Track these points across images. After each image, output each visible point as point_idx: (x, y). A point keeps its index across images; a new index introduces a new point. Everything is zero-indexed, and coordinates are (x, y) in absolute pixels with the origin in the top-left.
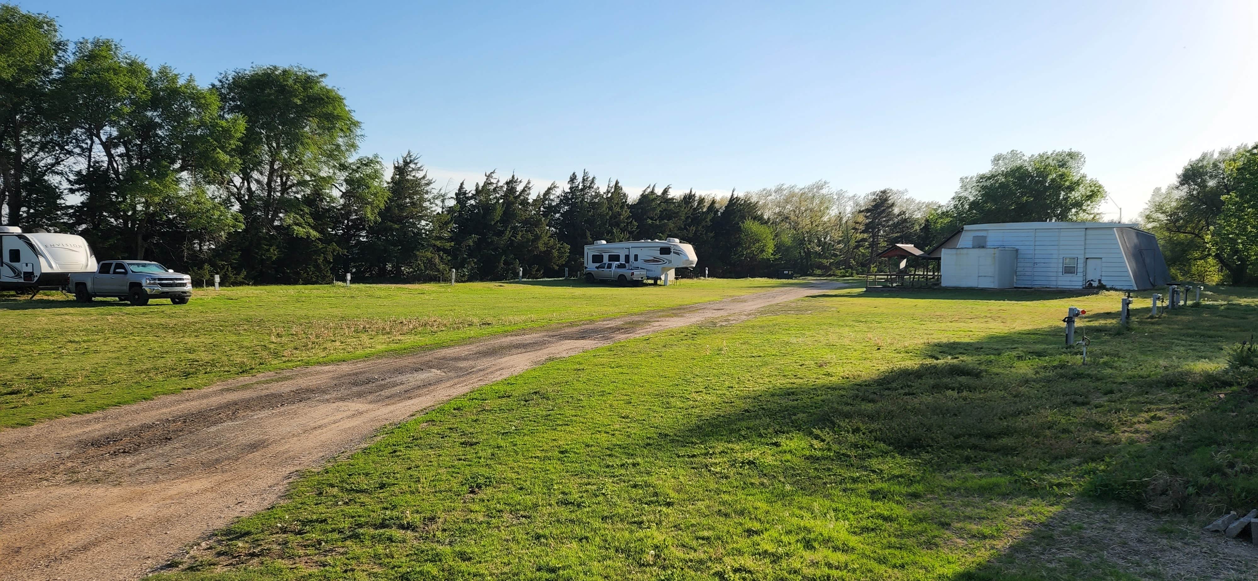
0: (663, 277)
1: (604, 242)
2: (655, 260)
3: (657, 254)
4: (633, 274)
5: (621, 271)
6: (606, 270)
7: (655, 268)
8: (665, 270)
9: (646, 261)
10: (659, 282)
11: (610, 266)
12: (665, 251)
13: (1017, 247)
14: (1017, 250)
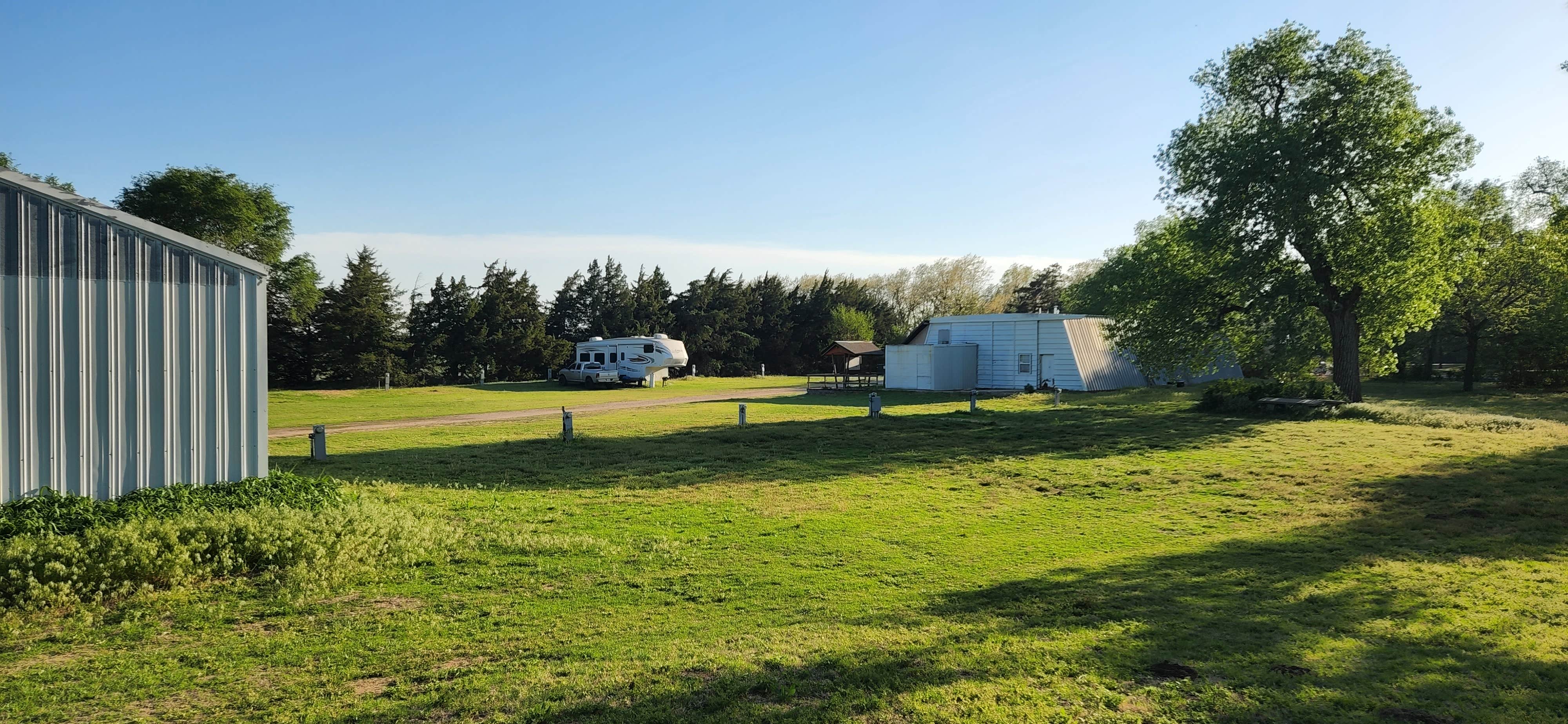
0: (648, 378)
1: (599, 339)
2: (640, 359)
3: (641, 352)
4: (598, 375)
5: (590, 372)
6: (575, 370)
7: (639, 367)
8: (651, 370)
9: (632, 360)
10: (643, 383)
11: (579, 367)
12: (649, 348)
13: (978, 342)
14: (978, 346)
